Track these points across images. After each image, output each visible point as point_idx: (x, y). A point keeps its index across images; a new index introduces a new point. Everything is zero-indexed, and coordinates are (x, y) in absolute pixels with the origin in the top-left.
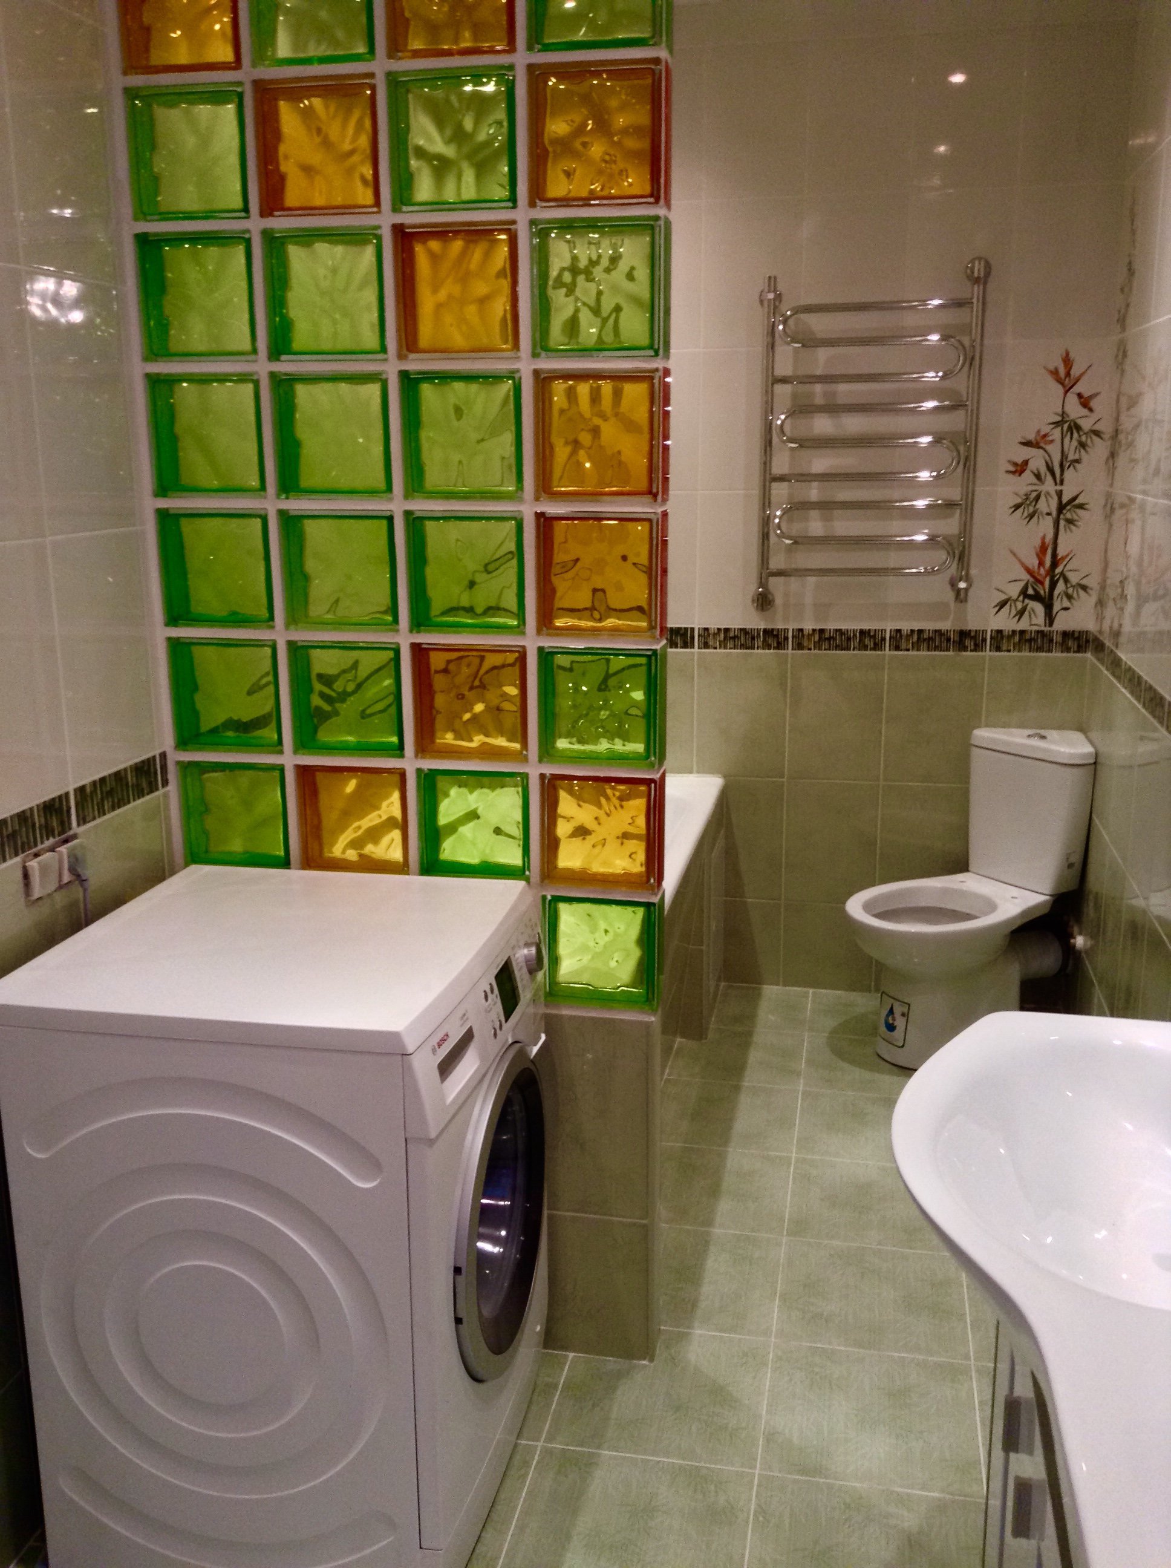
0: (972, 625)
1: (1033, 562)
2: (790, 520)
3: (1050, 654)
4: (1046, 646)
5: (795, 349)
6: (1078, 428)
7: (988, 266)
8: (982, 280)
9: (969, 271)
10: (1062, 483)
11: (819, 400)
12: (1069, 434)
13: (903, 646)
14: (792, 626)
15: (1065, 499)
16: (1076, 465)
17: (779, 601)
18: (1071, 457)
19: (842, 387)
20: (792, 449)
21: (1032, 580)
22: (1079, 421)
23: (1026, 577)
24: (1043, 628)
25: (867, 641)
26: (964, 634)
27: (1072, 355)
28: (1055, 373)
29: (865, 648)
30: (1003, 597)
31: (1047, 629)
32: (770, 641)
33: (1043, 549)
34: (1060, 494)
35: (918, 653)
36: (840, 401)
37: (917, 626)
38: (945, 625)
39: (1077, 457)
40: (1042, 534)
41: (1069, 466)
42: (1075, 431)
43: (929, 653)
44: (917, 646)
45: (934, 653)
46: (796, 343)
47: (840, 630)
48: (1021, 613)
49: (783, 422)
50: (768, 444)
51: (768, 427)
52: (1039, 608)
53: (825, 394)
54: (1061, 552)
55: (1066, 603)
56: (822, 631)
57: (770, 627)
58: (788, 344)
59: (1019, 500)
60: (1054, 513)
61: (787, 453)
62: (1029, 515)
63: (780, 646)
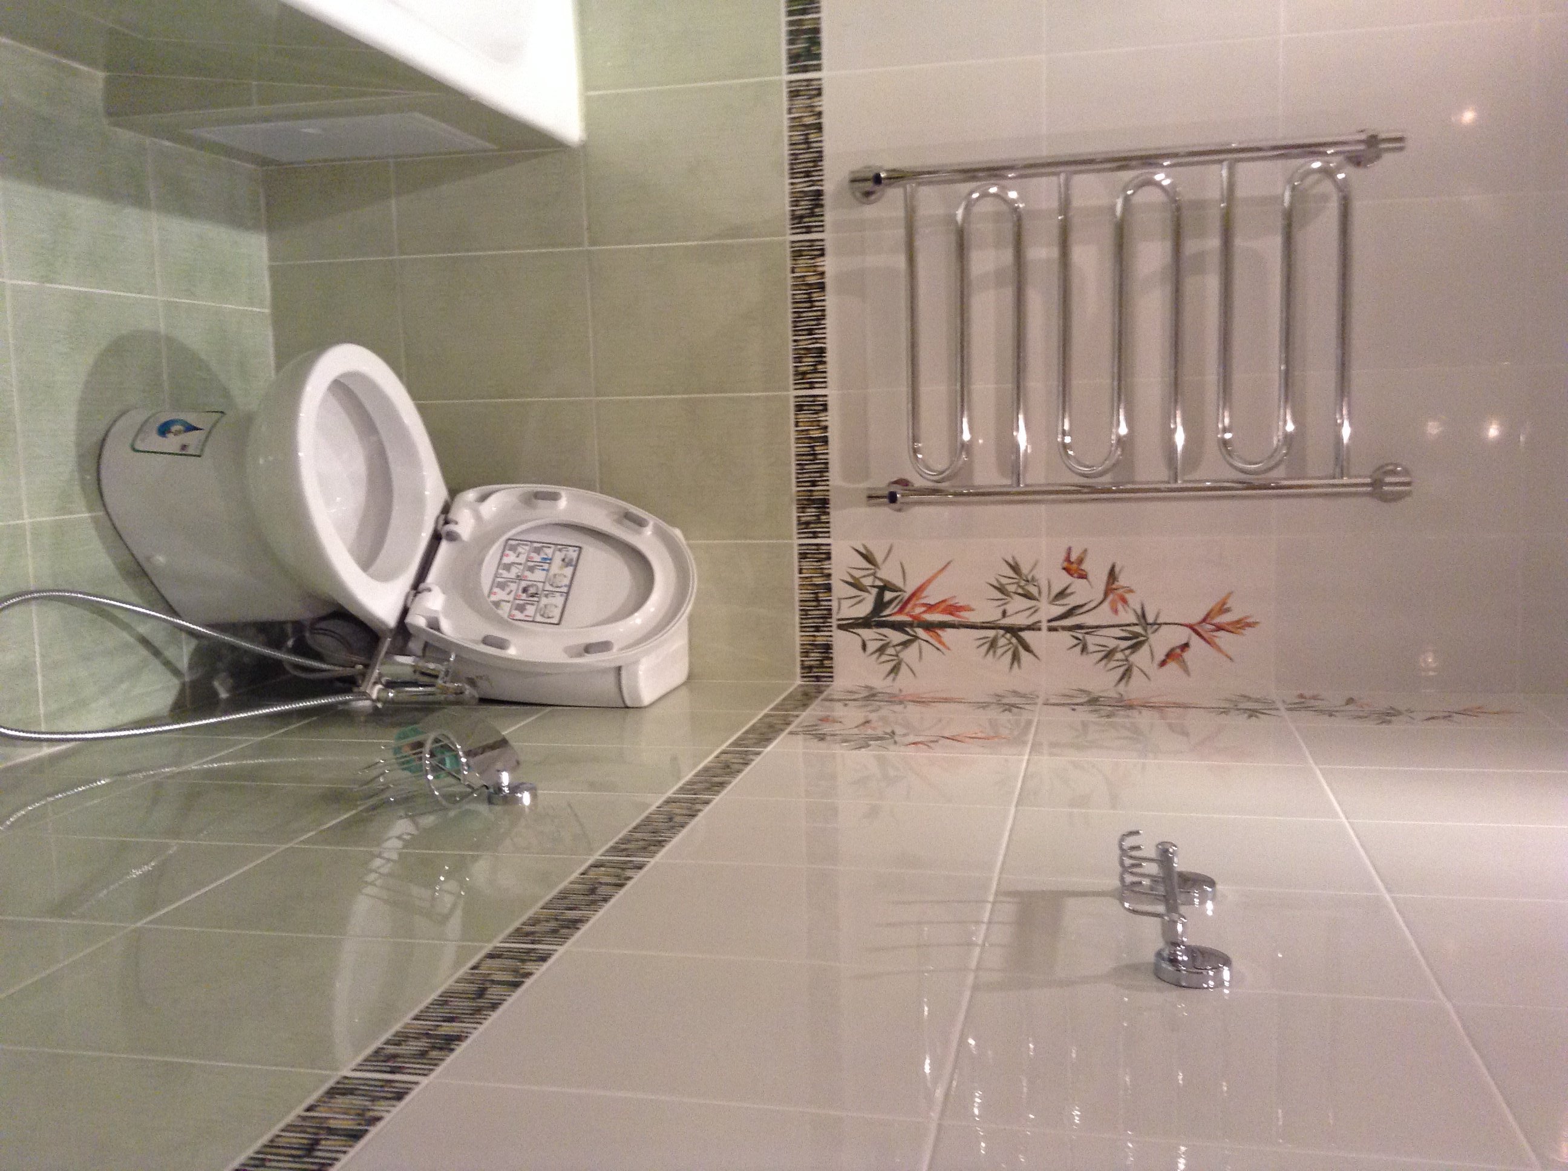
0: (836, 516)
1: (932, 596)
2: (998, 217)
3: (797, 629)
4: (809, 622)
5: (1280, 198)
6: (1135, 647)
7: (1398, 497)
8: (1377, 488)
9: (1390, 467)
10: (1051, 629)
11: (1191, 247)
12: (1124, 634)
13: (803, 417)
14: (828, 237)
15: (1026, 635)
16: (1079, 648)
17: (870, 211)
18: (1090, 639)
19: (1212, 283)
20: (1113, 208)
21: (906, 596)
22: (1145, 648)
23: (909, 590)
24: (835, 616)
25: (809, 361)
26: (823, 504)
27: (1248, 631)
28: (1223, 609)
29: (798, 359)
30: (879, 557)
31: (834, 622)
32: (805, 204)
33: (953, 609)
34: (1034, 627)
35: (793, 441)
36: (1190, 284)
37: (833, 434)
38: (835, 477)
39: (1091, 648)
40: (973, 606)
41: (1077, 638)
42: (1129, 643)
43: (793, 458)
44: (803, 437)
45: (793, 463)
46: (1292, 197)
47: (823, 317)
48: (856, 585)
49: (1158, 184)
50: (1123, 162)
51: (1150, 160)
52: (864, 609)
53: (1201, 255)
54: (947, 634)
55: (872, 646)
56: (822, 287)
57: (827, 200)
58: (1290, 181)
59: (1025, 569)
60: (1007, 621)
61: (1104, 201)
62: (1001, 584)
63: (797, 219)
